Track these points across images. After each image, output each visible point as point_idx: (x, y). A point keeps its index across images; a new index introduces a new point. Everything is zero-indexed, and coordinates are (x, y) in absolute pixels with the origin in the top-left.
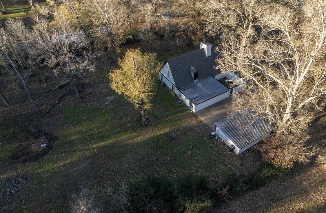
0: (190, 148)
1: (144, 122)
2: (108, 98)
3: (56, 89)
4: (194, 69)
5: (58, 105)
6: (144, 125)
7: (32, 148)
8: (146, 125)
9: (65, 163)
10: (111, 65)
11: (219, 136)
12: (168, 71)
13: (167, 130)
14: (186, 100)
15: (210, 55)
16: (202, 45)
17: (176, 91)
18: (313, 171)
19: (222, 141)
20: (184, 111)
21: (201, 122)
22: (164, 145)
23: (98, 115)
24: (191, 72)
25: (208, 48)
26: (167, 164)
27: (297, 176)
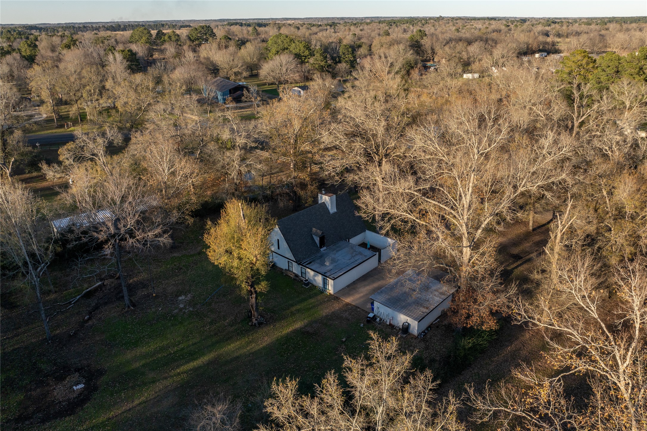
0: (342, 342)
1: (256, 320)
2: (180, 298)
3: (78, 300)
4: (318, 231)
5: (90, 323)
6: (257, 325)
7: (55, 397)
8: (260, 324)
9: (130, 405)
10: (171, 252)
11: (381, 317)
12: (278, 240)
13: (298, 325)
14: (316, 278)
15: (336, 210)
16: (321, 198)
17: (296, 269)
18: (527, 336)
19: (388, 323)
20: (316, 295)
21: (348, 304)
22: (300, 345)
23: (170, 324)
24: (314, 237)
25: (331, 200)
26: (313, 369)
27: (507, 346)
